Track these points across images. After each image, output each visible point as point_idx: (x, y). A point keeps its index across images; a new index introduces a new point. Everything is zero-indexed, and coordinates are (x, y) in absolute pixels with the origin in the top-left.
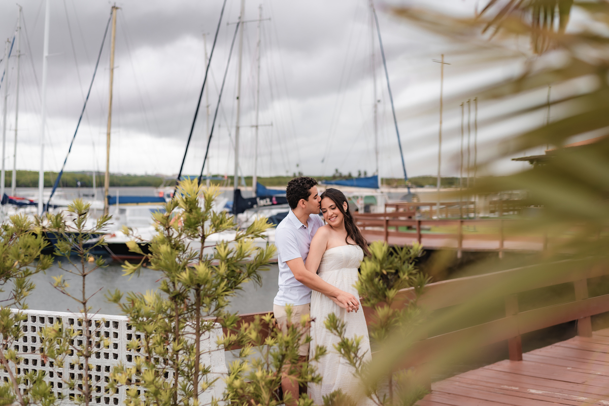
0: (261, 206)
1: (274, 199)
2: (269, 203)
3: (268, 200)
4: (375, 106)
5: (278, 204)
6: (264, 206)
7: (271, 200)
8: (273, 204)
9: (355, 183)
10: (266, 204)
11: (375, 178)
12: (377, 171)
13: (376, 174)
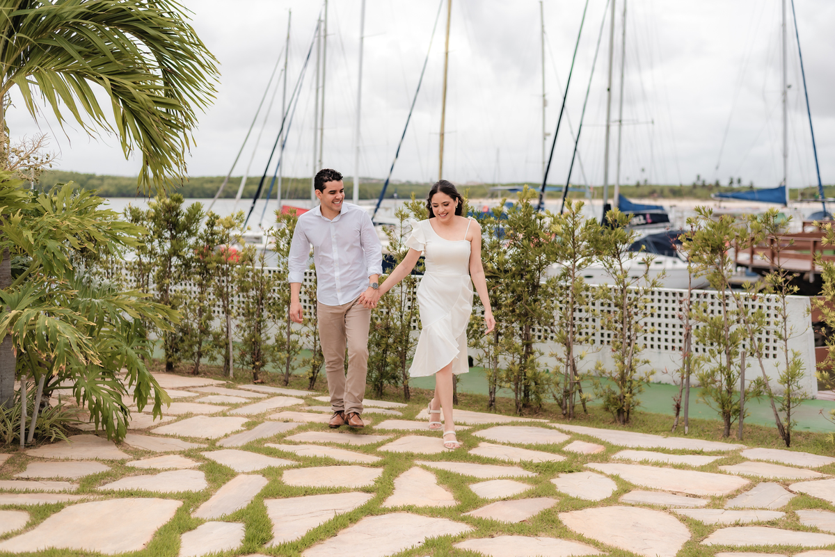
0: (634, 226)
1: (648, 216)
2: (643, 221)
3: (641, 217)
4: (785, 93)
5: (654, 222)
6: (638, 225)
7: (645, 218)
8: (647, 223)
9: (757, 196)
10: (639, 223)
11: (781, 189)
12: (785, 179)
13: (783, 185)
